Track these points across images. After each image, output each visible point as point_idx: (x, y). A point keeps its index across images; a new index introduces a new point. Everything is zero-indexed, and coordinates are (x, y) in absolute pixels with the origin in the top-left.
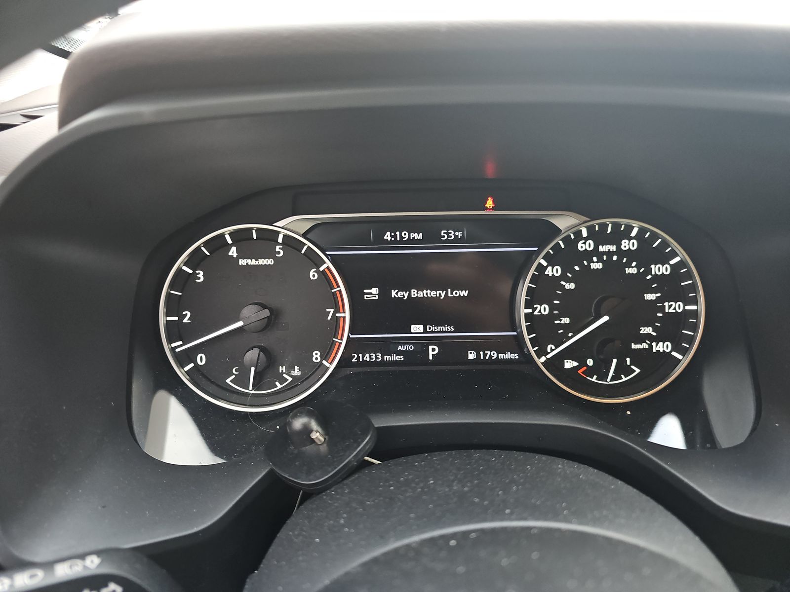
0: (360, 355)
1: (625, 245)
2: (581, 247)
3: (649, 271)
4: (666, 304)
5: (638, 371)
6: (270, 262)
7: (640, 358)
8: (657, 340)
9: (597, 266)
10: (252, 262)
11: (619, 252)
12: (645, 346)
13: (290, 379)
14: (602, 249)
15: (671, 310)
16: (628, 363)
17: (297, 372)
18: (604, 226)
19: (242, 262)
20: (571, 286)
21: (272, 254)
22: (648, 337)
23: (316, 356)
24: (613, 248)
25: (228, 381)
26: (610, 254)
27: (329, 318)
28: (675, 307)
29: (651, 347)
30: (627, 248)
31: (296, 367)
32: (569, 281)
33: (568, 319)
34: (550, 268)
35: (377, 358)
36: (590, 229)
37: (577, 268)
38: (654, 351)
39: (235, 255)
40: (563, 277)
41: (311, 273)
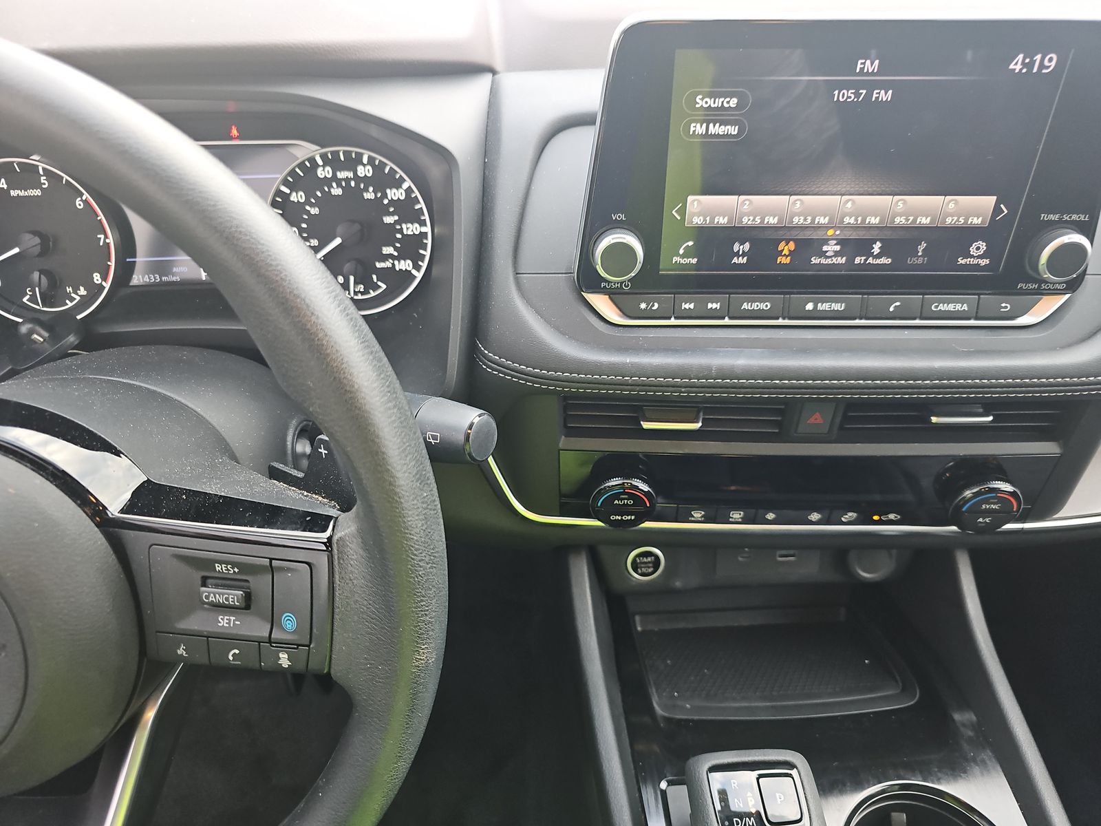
0: (140, 276)
1: (361, 171)
2: (321, 173)
3: (385, 195)
4: (404, 226)
5: (384, 286)
6: (38, 192)
7: (386, 275)
8: (398, 258)
9: (337, 191)
10: (22, 193)
11: (356, 178)
12: (388, 264)
13: (78, 298)
14: (341, 175)
15: (410, 233)
16: (375, 280)
17: (82, 291)
18: (336, 154)
19: (13, 193)
20: (314, 211)
21: (38, 185)
22: (391, 256)
23: (97, 278)
24: (350, 175)
25: (25, 300)
26: (347, 180)
27: (101, 244)
28: (411, 229)
29: (393, 264)
30: (363, 175)
31: (81, 287)
32: (312, 205)
33: (316, 241)
34: (294, 194)
35: (155, 279)
36: (323, 156)
37: (319, 194)
38: (398, 269)
39: (5, 186)
40: (308, 202)
41: (77, 203)
